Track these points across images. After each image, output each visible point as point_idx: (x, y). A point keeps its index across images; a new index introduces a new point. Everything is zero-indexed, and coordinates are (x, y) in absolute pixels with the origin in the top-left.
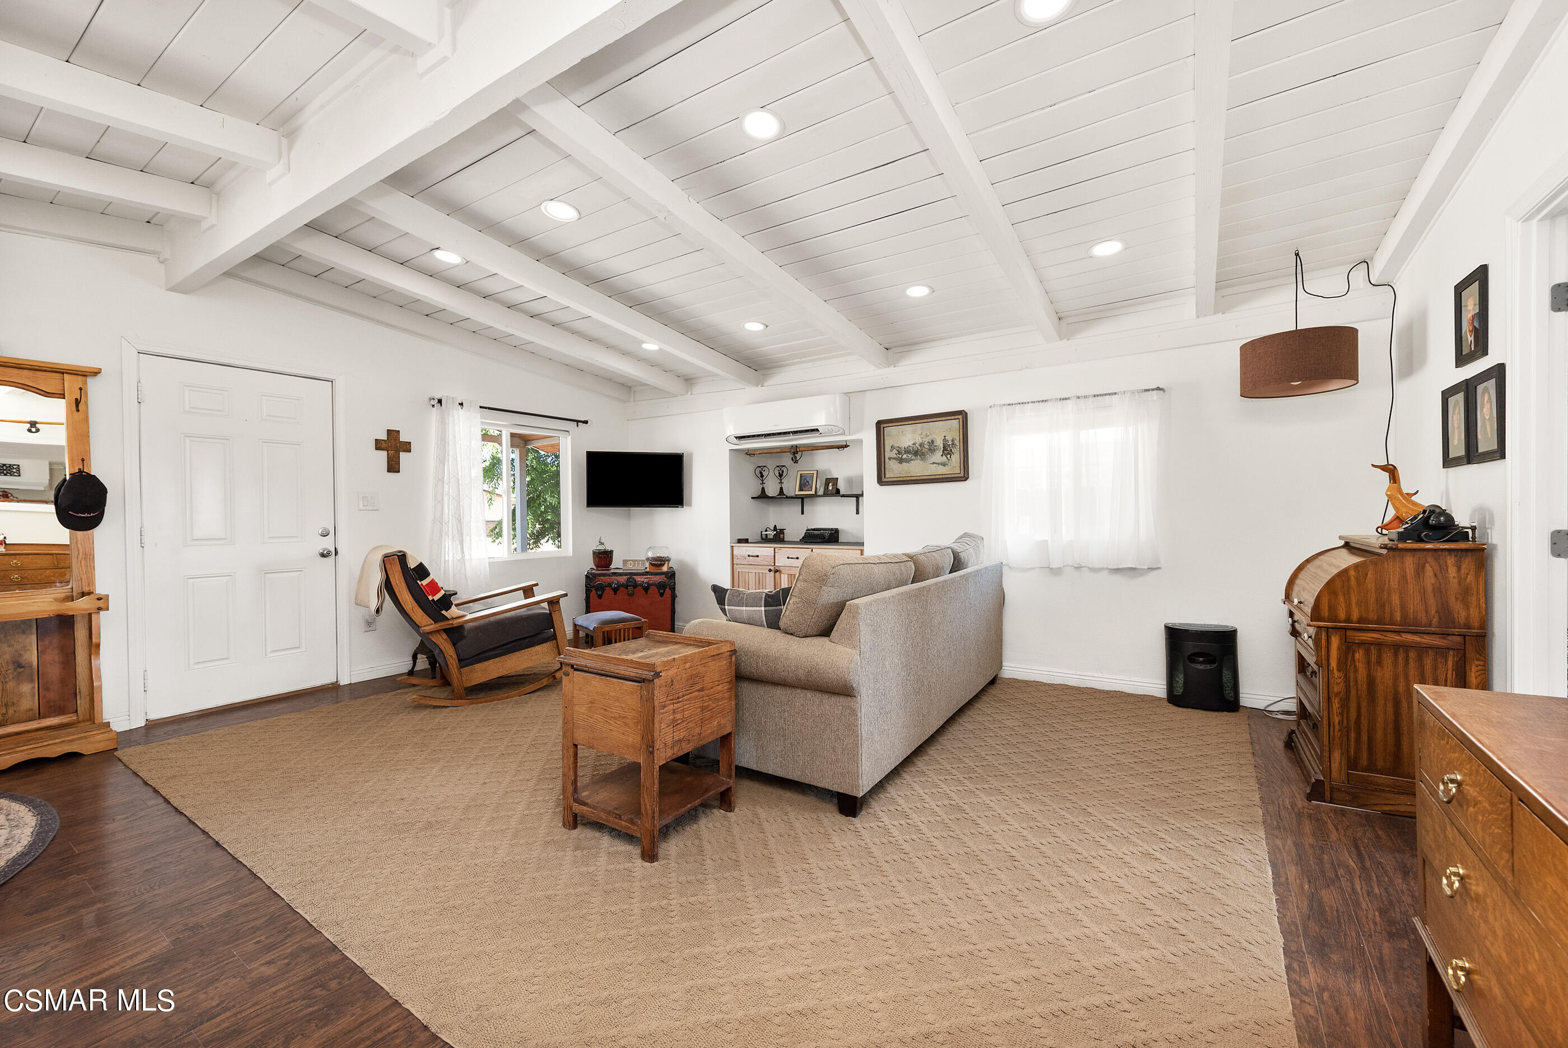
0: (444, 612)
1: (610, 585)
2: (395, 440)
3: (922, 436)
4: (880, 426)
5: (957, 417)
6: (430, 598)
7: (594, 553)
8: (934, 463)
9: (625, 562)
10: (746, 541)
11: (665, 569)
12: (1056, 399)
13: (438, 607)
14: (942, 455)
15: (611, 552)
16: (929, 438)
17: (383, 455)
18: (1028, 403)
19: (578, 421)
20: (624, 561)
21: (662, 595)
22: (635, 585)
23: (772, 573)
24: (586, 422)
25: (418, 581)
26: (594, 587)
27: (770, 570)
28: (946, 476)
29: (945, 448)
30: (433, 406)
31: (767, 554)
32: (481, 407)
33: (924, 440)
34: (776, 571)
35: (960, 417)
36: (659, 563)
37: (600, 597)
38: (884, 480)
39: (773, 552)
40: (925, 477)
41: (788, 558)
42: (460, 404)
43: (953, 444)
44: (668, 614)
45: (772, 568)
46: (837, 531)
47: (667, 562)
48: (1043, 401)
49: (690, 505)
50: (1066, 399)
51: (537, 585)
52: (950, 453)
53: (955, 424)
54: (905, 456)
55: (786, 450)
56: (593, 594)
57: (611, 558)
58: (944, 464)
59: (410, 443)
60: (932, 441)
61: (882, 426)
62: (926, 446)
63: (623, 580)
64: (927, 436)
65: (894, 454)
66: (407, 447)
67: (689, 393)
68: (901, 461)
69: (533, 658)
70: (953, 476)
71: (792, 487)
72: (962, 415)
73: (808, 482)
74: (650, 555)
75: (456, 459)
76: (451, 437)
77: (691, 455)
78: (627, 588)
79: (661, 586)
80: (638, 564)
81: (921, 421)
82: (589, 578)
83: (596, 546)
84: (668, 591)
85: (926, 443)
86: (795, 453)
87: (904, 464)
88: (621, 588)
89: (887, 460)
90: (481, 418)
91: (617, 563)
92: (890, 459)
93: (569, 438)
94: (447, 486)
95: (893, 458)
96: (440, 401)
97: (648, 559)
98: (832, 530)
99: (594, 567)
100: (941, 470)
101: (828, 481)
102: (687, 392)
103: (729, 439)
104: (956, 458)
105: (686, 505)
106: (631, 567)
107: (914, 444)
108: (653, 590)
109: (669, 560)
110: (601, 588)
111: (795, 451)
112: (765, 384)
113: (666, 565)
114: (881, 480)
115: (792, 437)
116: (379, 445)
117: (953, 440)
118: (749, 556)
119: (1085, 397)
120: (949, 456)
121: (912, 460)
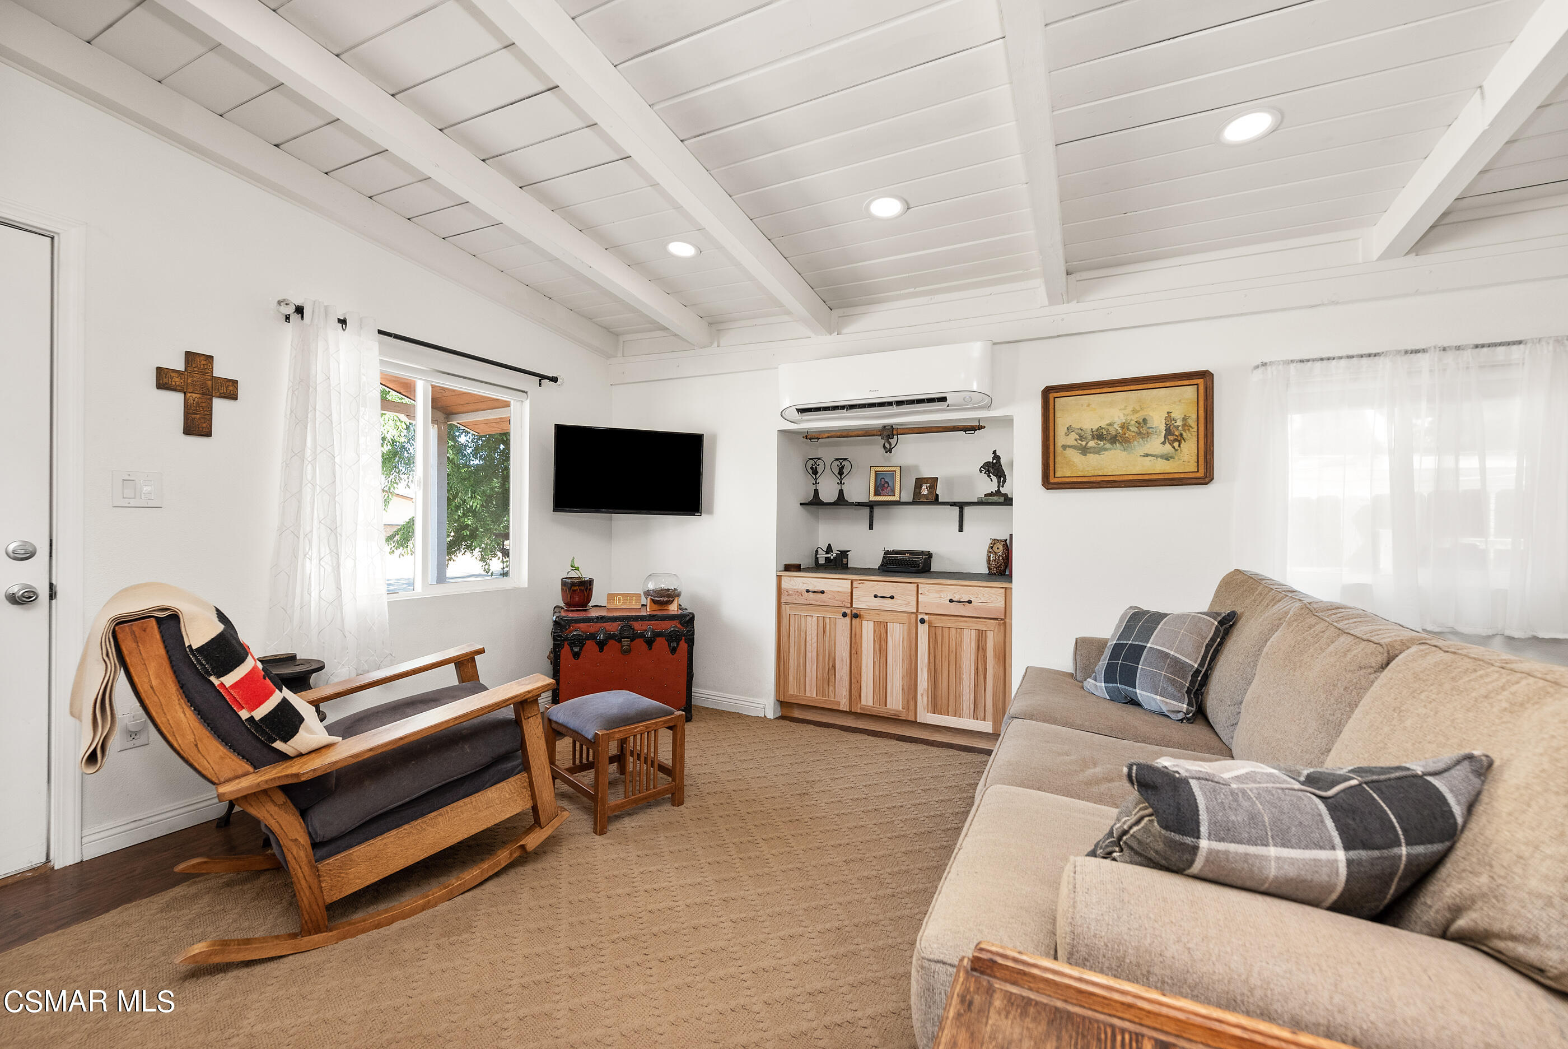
0: (278, 745)
1: (593, 637)
2: (203, 373)
3: (1125, 412)
4: (1050, 395)
5: (1195, 381)
6: (244, 714)
7: (564, 584)
8: (1147, 455)
9: (611, 597)
10: (797, 568)
11: (673, 609)
12: (1398, 352)
13: (264, 733)
14: (1164, 443)
15: (590, 582)
16: (1137, 415)
17: (174, 402)
18: (1341, 358)
19: (543, 377)
20: (609, 595)
21: (674, 650)
22: (633, 638)
23: (848, 619)
24: (554, 380)
25: (212, 679)
26: (566, 639)
27: (845, 615)
28: (1171, 476)
29: (1169, 431)
30: (287, 318)
31: (840, 589)
32: (380, 332)
33: (1129, 418)
34: (856, 616)
35: (1201, 381)
36: (666, 599)
37: (577, 655)
38: (1052, 480)
39: (850, 587)
40: (1130, 478)
41: (876, 596)
42: (340, 321)
43: (1184, 425)
44: (683, 680)
45: (848, 611)
46: (930, 555)
47: (676, 598)
48: (1370, 355)
49: (710, 512)
50: (1417, 351)
51: (481, 651)
52: (1180, 439)
53: (1188, 393)
54: (1092, 444)
55: (875, 433)
56: (566, 651)
57: (590, 590)
58: (1167, 458)
59: (235, 383)
60: (1145, 420)
61: (1052, 396)
62: (1133, 429)
63: (614, 628)
64: (1135, 411)
65: (1072, 439)
66: (229, 390)
67: (715, 344)
68: (1084, 451)
69: (482, 814)
70: (1182, 476)
71: (859, 489)
72: (1205, 378)
73: (887, 482)
74: (651, 586)
75: (329, 417)
76: (320, 378)
77: (714, 438)
78: (620, 641)
79: (674, 638)
80: (631, 600)
81: (1126, 388)
82: (559, 625)
83: (564, 572)
84: (683, 645)
85: (1133, 422)
86: (889, 437)
87: (1090, 456)
88: (612, 642)
89: (1059, 449)
90: (381, 354)
91: (598, 597)
92: (1064, 447)
93: (527, 404)
94: (309, 467)
95: (1070, 447)
96: (300, 310)
97: (647, 593)
98: (922, 553)
99: (562, 604)
100: (1161, 467)
101: (919, 482)
102: (711, 344)
103: (786, 414)
104: (1189, 449)
105: (704, 513)
106: (624, 607)
107: (1110, 425)
108: (661, 643)
109: (679, 595)
110: (580, 641)
111: (889, 434)
112: (845, 331)
113: (675, 602)
114: (1050, 481)
115: (895, 409)
116: (164, 380)
117: (1184, 419)
118: (808, 591)
119: (1458, 348)
120: (1176, 444)
121: (1106, 449)
